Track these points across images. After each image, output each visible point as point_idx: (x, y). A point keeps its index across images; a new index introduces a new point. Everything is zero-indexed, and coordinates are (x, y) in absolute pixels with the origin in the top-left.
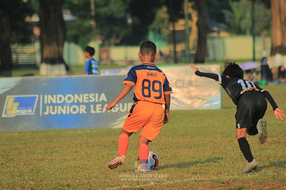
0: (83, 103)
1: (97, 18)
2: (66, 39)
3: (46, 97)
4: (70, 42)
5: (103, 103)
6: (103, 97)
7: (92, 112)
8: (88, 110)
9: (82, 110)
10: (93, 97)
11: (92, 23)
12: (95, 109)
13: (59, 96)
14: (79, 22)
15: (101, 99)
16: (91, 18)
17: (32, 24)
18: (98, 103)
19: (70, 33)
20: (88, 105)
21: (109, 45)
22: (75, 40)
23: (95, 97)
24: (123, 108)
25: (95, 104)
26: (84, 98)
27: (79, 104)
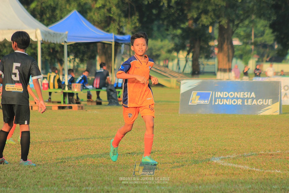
0: (240, 98)
1: (255, 44)
2: (234, 56)
3: (217, 93)
4: (237, 58)
5: (253, 99)
6: (253, 95)
7: (246, 104)
8: (243, 102)
9: (239, 102)
10: (247, 95)
11: (252, 47)
12: (247, 102)
13: (225, 93)
14: (243, 46)
15: (251, 96)
16: (252, 44)
17: (214, 47)
18: (250, 98)
19: (236, 53)
20: (243, 99)
21: (262, 61)
22: (241, 57)
23: (248, 94)
24: (266, 102)
25: (248, 99)
26: (241, 95)
27: (237, 98)
